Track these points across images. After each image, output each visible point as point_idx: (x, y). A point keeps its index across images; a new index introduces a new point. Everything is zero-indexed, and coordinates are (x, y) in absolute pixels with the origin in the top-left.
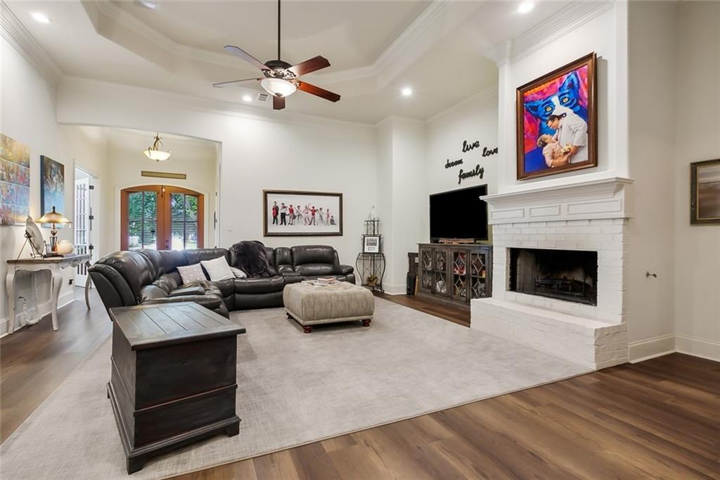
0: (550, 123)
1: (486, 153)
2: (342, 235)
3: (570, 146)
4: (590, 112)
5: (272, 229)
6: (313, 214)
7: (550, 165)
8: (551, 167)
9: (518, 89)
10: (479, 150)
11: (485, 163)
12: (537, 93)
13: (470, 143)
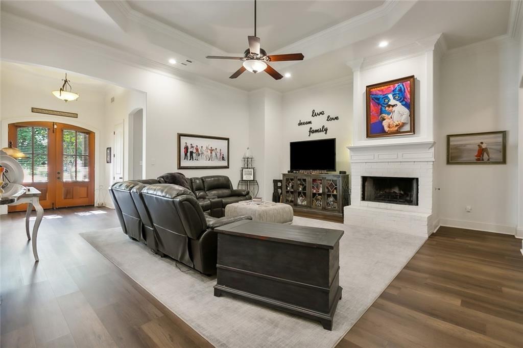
0: (387, 108)
1: (329, 119)
2: (228, 168)
3: (399, 122)
4: (411, 105)
5: (184, 163)
6: (211, 153)
7: (387, 131)
8: (387, 132)
9: (367, 87)
10: (325, 117)
11: (328, 125)
12: (379, 91)
13: (317, 111)
